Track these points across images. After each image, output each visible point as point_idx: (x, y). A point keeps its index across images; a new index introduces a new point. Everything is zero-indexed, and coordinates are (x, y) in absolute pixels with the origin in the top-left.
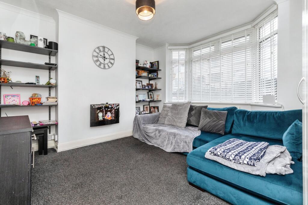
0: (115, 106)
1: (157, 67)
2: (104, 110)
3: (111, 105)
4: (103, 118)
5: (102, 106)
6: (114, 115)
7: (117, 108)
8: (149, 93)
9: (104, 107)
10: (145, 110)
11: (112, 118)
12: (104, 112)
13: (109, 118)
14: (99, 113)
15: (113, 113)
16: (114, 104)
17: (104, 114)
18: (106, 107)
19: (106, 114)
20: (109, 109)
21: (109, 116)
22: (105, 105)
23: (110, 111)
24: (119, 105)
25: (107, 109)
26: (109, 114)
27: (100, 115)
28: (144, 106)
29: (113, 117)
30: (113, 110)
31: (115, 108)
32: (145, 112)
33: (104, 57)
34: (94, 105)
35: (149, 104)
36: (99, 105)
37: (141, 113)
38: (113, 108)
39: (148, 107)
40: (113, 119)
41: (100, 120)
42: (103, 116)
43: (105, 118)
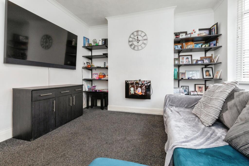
0: (146, 83)
1: (216, 32)
2: (135, 86)
3: (142, 82)
4: (134, 92)
5: (134, 82)
6: (144, 91)
7: (148, 84)
8: (205, 69)
9: (135, 83)
10: (196, 90)
11: (142, 94)
12: (135, 87)
13: (139, 93)
14: (131, 87)
15: (143, 89)
16: (144, 81)
17: (135, 89)
18: (137, 83)
19: (137, 89)
20: (139, 85)
21: (139, 91)
22: (136, 81)
23: (141, 87)
24: (150, 82)
25: (137, 85)
26: (139, 89)
27: (132, 89)
28: (195, 85)
29: (144, 93)
30: (143, 86)
31: (146, 85)
32: (196, 93)
33: (138, 40)
34: (127, 81)
35: (205, 83)
36: (131, 81)
37: (190, 94)
38: (144, 84)
39: (202, 87)
40: (144, 94)
41: (132, 93)
42: (134, 91)
43: (136, 92)
